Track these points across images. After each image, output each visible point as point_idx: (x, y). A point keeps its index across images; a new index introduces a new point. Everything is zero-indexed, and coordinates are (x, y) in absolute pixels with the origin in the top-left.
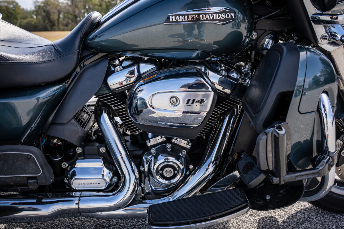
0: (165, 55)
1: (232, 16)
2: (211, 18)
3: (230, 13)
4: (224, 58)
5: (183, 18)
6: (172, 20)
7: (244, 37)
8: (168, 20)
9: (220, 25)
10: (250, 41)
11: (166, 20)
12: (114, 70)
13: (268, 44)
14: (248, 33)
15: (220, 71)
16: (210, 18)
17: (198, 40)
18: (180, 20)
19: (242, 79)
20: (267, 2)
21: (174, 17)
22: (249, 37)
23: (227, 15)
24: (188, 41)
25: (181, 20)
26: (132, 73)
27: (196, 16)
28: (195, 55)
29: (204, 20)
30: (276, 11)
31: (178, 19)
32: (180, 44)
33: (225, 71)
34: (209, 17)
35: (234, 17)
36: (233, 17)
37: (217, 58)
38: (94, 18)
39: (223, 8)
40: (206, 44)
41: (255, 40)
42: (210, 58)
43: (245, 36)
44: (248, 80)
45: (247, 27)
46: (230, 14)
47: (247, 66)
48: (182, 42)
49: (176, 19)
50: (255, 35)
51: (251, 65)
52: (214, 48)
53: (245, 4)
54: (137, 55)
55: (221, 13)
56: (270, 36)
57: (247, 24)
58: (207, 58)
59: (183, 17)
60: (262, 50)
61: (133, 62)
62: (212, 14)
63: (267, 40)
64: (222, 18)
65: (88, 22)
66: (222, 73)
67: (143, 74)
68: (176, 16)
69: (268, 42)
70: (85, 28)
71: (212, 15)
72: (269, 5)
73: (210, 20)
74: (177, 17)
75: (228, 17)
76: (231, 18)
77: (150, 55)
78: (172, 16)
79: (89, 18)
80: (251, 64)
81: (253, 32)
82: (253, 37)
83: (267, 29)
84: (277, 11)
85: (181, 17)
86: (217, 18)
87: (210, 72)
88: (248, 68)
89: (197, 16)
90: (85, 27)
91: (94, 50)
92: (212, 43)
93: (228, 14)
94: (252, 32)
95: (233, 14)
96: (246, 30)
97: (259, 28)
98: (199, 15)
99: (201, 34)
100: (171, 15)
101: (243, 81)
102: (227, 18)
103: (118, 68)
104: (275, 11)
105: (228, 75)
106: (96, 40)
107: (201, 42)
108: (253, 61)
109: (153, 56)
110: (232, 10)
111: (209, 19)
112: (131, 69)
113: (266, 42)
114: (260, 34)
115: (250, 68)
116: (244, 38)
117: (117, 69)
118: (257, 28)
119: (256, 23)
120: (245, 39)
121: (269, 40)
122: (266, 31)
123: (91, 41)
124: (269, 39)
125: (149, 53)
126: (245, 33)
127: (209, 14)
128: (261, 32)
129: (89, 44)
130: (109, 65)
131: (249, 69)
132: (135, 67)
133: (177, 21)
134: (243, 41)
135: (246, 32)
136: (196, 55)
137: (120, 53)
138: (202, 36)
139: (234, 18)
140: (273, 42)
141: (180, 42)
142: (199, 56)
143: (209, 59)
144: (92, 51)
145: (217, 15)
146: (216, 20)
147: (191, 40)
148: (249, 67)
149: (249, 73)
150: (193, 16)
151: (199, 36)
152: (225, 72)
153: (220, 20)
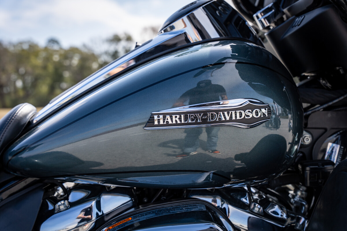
0: (148, 180)
1: (264, 114)
2: (228, 118)
3: (260, 108)
4: (255, 183)
5: (177, 119)
6: (159, 122)
7: (289, 143)
8: (150, 122)
9: (243, 128)
10: (301, 148)
11: (148, 122)
12: (54, 209)
13: (332, 151)
14: (295, 135)
15: (249, 206)
16: (225, 118)
17: (207, 152)
18: (172, 121)
19: (292, 218)
20: (324, 82)
21: (161, 116)
22: (297, 143)
23: (254, 111)
24: (191, 154)
25: (174, 122)
26: (88, 211)
27: (200, 115)
28: (202, 179)
29: (215, 122)
30: (340, 96)
31: (169, 120)
32: (177, 161)
33: (259, 204)
34: (224, 116)
35: (268, 114)
36: (266, 114)
37: (243, 184)
38: (21, 116)
39: (247, 100)
40: (223, 159)
41: (308, 146)
42: (231, 184)
43: (291, 142)
44: (303, 219)
45: (292, 126)
46: (261, 110)
47: (299, 193)
48: (180, 155)
49: (166, 120)
50: (308, 138)
51: (306, 191)
52: (237, 167)
53: (284, 89)
54: (96, 182)
55: (244, 109)
56: (335, 139)
57: (292, 121)
58: (225, 184)
59: (178, 116)
60: (323, 165)
61: (90, 192)
62: (228, 111)
63: (330, 144)
64: (246, 117)
65: (10, 124)
66: (254, 208)
67: (108, 214)
68: (165, 115)
69: (333, 149)
70: (5, 135)
71: (228, 113)
72: (327, 87)
73: (226, 121)
74: (168, 117)
75: (257, 115)
76: (262, 116)
77: (120, 182)
78: (158, 115)
79: (13, 116)
80: (305, 188)
81: (304, 132)
82: (304, 141)
83: (328, 127)
84: (342, 98)
85: (174, 116)
86: (238, 118)
87: (230, 207)
88: (300, 197)
89: (202, 114)
90: (4, 133)
91: (17, 172)
92: (233, 157)
93: (257, 111)
94: (302, 132)
95: (266, 110)
96: (291, 131)
97: (314, 126)
98: (205, 113)
99: (213, 140)
100: (156, 114)
101: (294, 221)
102: (255, 116)
103: (61, 205)
104: (338, 97)
105: (264, 212)
106: (25, 155)
107: (213, 155)
108: (308, 185)
109: (125, 182)
110: (263, 103)
111: (223, 119)
112: (87, 206)
113: (328, 149)
114: (316, 136)
115: (304, 196)
116: (288, 146)
117: (59, 206)
118: (309, 126)
119: (307, 117)
120: (292, 147)
121: (334, 145)
122: (326, 130)
123: (14, 158)
124: (334, 143)
125: (119, 178)
126: (289, 137)
127: (223, 111)
128: (317, 133)
129: (10, 163)
130: (44, 200)
131: (303, 198)
132: (93, 203)
133: (168, 124)
134: (287, 150)
135: (292, 134)
136: (204, 180)
137: (67, 178)
138: (215, 144)
139: (267, 116)
140: (340, 148)
141: (177, 156)
142: (209, 180)
143: (229, 185)
144: (15, 175)
145: (238, 112)
146: (236, 121)
147: (195, 151)
148: (302, 194)
149: (304, 205)
150: (195, 115)
151: (210, 145)
152: (259, 206)
153: (243, 121)
